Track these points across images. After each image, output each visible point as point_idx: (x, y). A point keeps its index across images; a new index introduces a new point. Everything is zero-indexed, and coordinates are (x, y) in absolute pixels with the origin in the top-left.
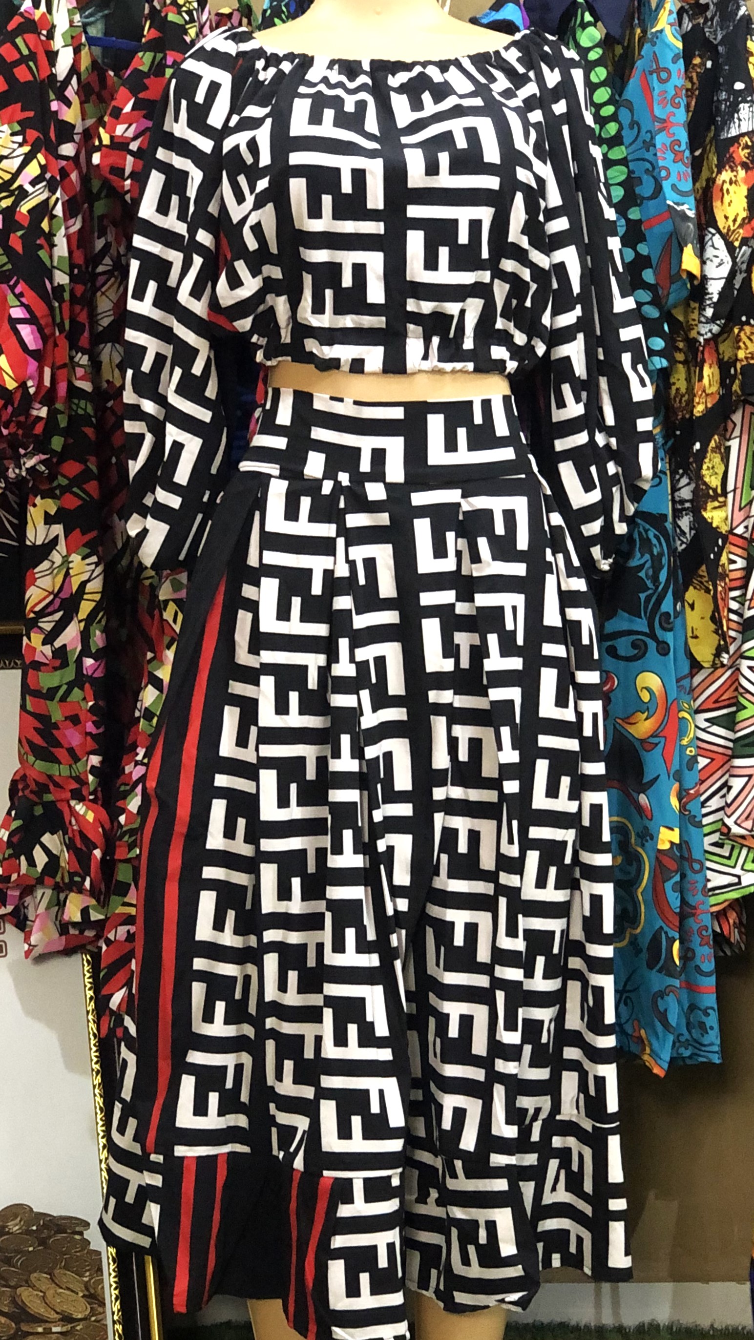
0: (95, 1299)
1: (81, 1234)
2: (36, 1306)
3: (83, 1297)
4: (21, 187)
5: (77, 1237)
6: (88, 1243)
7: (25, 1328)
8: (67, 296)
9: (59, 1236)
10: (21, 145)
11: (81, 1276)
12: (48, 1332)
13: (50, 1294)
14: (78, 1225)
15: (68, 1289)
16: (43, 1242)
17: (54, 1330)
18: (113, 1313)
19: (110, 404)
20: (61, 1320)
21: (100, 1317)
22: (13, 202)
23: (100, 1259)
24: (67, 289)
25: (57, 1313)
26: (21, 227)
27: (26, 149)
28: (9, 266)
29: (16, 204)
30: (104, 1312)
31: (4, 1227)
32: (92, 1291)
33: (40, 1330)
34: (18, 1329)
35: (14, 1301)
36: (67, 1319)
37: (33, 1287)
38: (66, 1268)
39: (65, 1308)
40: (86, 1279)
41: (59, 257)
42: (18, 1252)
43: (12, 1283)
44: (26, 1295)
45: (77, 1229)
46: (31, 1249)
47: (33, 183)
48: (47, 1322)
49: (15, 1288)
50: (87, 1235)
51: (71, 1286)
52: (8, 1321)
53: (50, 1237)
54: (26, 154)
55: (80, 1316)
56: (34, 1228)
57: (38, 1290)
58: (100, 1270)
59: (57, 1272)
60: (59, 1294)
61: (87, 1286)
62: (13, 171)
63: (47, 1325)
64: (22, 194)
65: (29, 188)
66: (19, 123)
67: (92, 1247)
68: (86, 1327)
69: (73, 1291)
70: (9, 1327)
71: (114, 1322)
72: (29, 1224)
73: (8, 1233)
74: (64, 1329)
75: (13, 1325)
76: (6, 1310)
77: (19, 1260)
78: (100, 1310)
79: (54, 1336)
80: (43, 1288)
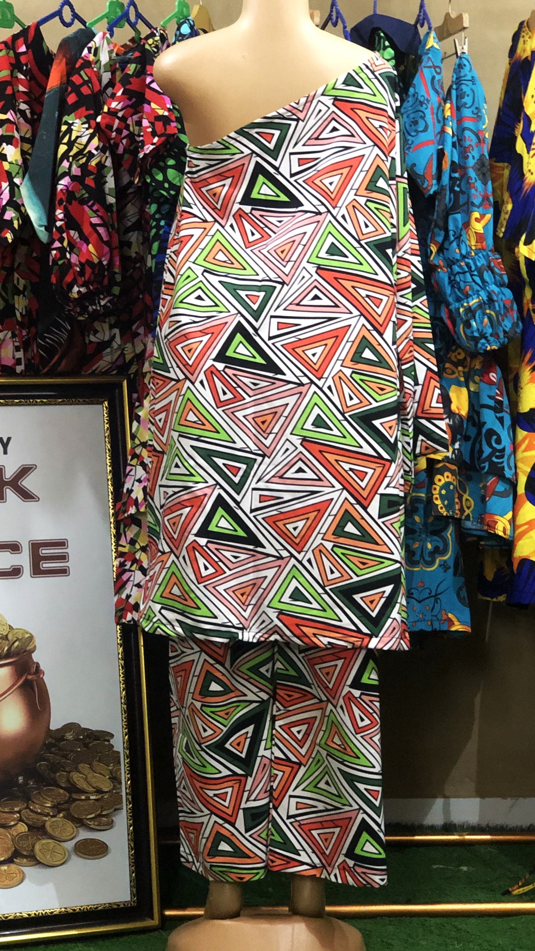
0: (115, 779)
1: (109, 741)
2: (82, 784)
3: (109, 778)
4: (90, 152)
5: (106, 743)
6: (113, 746)
7: (75, 796)
8: (115, 209)
9: (95, 742)
10: (87, 129)
11: (108, 766)
12: (88, 799)
13: (90, 776)
14: (107, 736)
15: (100, 774)
16: (86, 745)
17: (92, 797)
18: (126, 789)
19: (138, 265)
20: (95, 792)
21: (118, 791)
22: (86, 160)
23: (119, 757)
24: (115, 205)
25: (94, 788)
26: (91, 173)
27: (91, 131)
28: (87, 195)
29: (88, 160)
30: (121, 788)
31: (64, 736)
32: (114, 775)
33: (83, 797)
34: (70, 797)
35: (68, 781)
36: (99, 791)
37: (80, 773)
38: (99, 761)
39: (97, 784)
40: (110, 768)
41: (109, 189)
42: (72, 751)
43: (67, 769)
44: (76, 777)
45: (107, 738)
46: (79, 750)
47: (97, 149)
48: (87, 793)
49: (69, 772)
50: (112, 741)
51: (102, 772)
52: (65, 792)
53: (91, 743)
54: (91, 134)
55: (106, 790)
56: (81, 737)
57: (82, 774)
58: (119, 762)
59: (95, 763)
60: (95, 777)
61: (111, 771)
62: (84, 143)
63: (89, 795)
64: (91, 155)
65: (95, 152)
66: (86, 117)
67: (115, 749)
68: (111, 797)
69: (102, 775)
70: (65, 796)
71: (127, 794)
72: (78, 734)
73: (66, 740)
74: (97, 797)
75: (68, 794)
76: (63, 785)
77: (72, 756)
78: (118, 786)
79: (91, 802)
80: (86, 773)
